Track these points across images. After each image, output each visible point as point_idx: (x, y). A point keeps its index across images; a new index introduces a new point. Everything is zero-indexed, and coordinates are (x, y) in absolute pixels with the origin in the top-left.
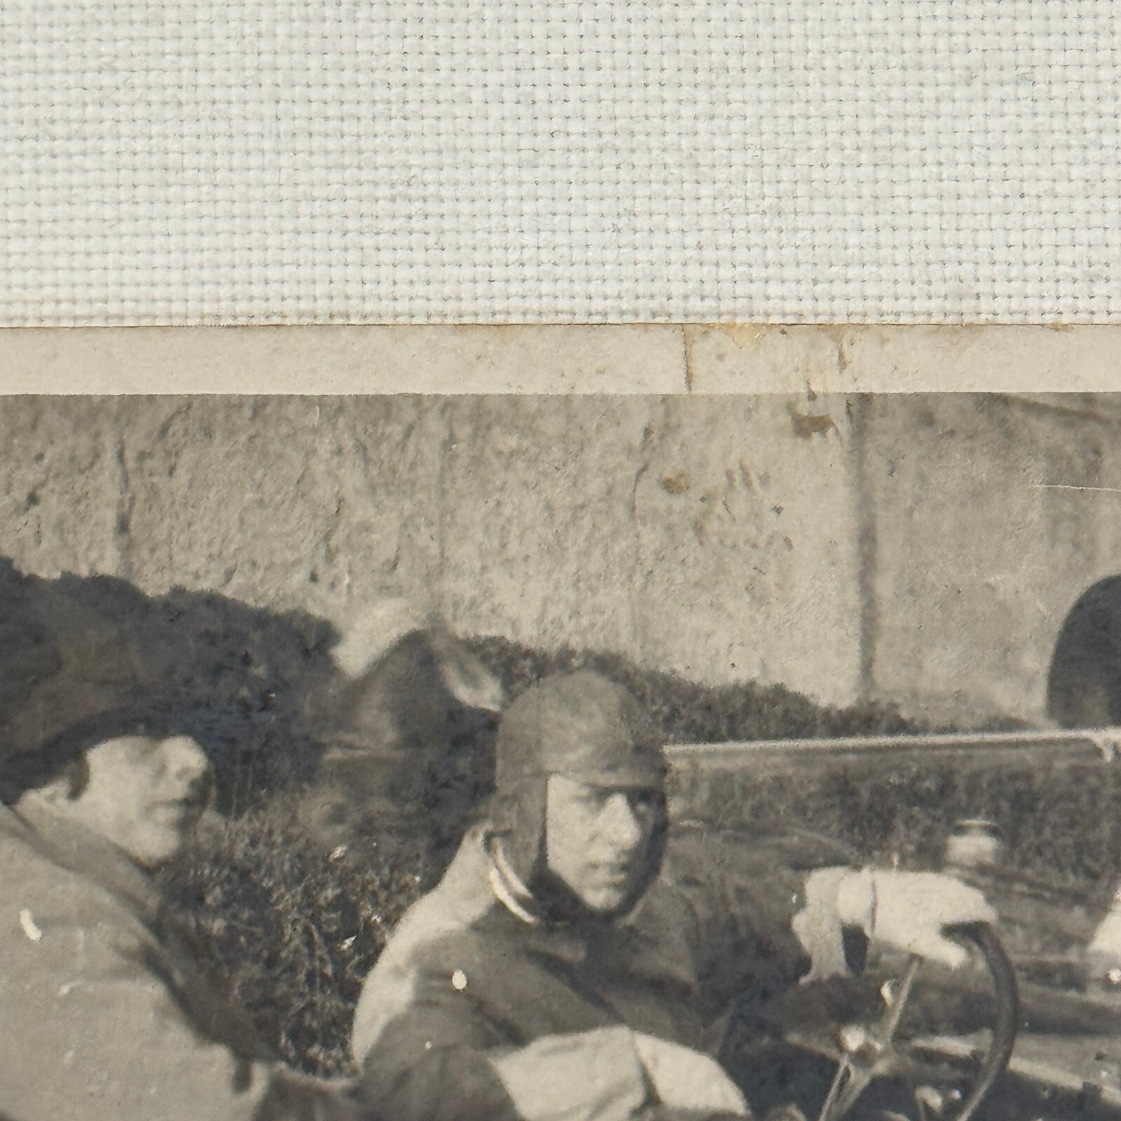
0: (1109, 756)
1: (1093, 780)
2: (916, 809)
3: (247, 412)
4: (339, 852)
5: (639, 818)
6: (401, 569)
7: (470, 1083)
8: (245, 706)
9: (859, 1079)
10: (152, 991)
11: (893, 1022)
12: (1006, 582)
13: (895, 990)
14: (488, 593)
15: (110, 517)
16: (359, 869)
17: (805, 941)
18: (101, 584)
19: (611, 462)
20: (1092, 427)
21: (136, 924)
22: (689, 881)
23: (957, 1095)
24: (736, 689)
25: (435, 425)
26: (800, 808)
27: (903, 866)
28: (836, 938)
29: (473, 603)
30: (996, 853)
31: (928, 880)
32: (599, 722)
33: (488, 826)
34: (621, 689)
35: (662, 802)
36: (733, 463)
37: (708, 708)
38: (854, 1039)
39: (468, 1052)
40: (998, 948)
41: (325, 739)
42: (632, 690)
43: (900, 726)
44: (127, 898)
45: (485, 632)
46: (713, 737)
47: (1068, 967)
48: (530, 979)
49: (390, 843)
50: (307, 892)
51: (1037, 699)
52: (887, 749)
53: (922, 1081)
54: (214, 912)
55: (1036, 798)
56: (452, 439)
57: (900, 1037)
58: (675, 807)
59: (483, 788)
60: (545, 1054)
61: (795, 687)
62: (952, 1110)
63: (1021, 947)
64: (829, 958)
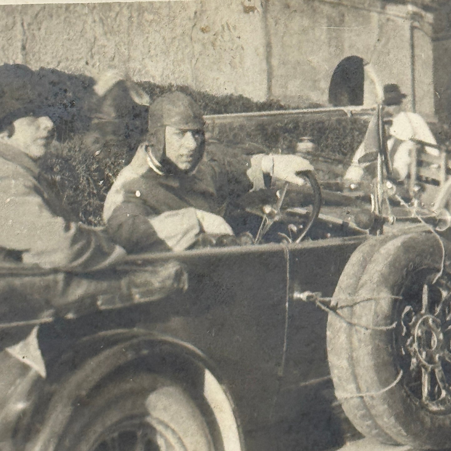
0: (349, 115)
1: (344, 123)
2: (286, 134)
3: (64, 9)
4: (97, 153)
5: (196, 139)
6: (116, 60)
7: (142, 227)
8: (65, 106)
9: (269, 222)
10: (36, 200)
11: (280, 204)
12: (315, 59)
13: (281, 193)
14: (145, 67)
15: (19, 44)
16: (104, 158)
17: (251, 178)
18: (17, 66)
19: (184, 23)
20: (341, 8)
21: (31, 178)
22: (213, 160)
23: (301, 227)
24: (226, 96)
25: (125, 12)
26: (249, 135)
27: (282, 153)
28: (261, 177)
29: (140, 71)
30: (313, 148)
31: (291, 157)
32: (182, 108)
33: (146, 143)
34: (189, 98)
35: (203, 134)
36: (224, 23)
37: (217, 103)
38: (268, 209)
39: (142, 217)
40: (315, 180)
41: (93, 116)
42: (193, 98)
43: (281, 107)
44: (28, 169)
45: (144, 80)
46: (220, 112)
47: (338, 183)
48: (161, 193)
49: (114, 150)
50: (87, 167)
51: (326, 97)
52: (275, 115)
53: (290, 222)
54: (57, 174)
55: (326, 129)
56: (131, 17)
57: (283, 209)
58: (207, 135)
59: (144, 131)
60: (166, 217)
61: (246, 95)
62: (300, 231)
63: (321, 178)
64: (259, 183)
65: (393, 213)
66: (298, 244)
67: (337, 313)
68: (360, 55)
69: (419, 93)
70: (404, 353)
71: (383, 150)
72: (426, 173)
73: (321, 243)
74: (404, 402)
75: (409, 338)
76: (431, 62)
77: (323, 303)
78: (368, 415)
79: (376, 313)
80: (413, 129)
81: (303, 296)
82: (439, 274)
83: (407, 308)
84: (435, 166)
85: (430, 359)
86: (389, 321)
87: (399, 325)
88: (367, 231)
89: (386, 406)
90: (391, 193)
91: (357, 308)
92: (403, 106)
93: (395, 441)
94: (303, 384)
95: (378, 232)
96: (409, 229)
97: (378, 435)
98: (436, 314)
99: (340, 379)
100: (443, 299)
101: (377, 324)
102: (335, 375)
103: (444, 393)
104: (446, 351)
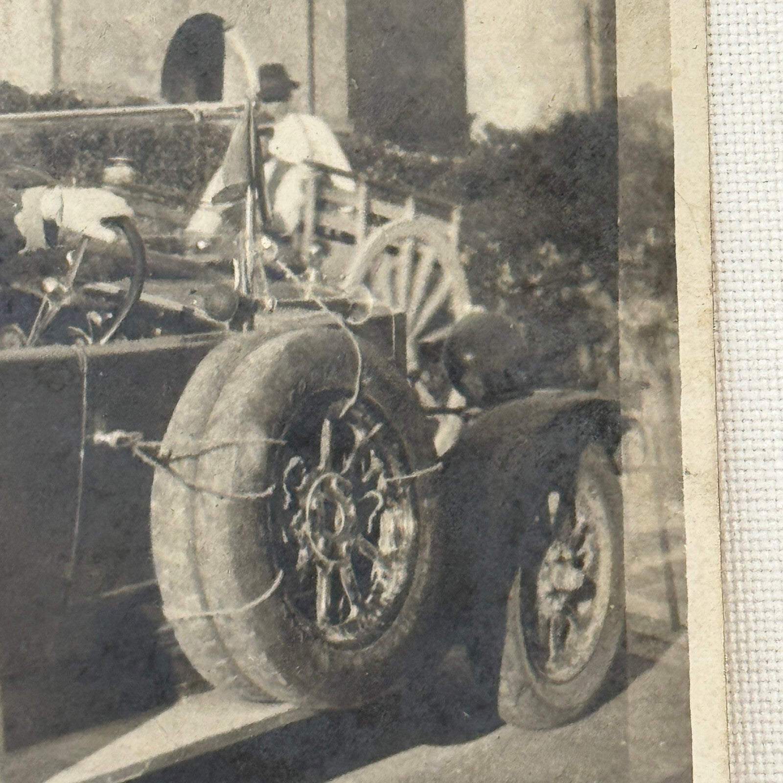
0: (197, 119)
1: (187, 133)
2: (86, 152)
9: (54, 308)
11: (73, 274)
13: (74, 256)
17: (22, 230)
23: (110, 316)
26: (18, 153)
27: (78, 185)
28: (41, 226)
30: (132, 176)
31: (93, 192)
38: (50, 285)
40: (136, 233)
43: (76, 104)
47: (174, 240)
51: (155, 87)
52: (66, 118)
53: (90, 309)
55: (155, 143)
57: (77, 283)
61: (15, 82)
62: (107, 324)
63: (147, 230)
64: (36, 239)
65: (273, 293)
66: (104, 346)
67: (171, 471)
68: (217, 13)
69: (321, 78)
70: (286, 540)
71: (256, 180)
72: (330, 221)
73: (144, 345)
74: (284, 626)
75: (296, 512)
76: (344, 26)
77: (148, 451)
78: (221, 650)
79: (238, 469)
80: (310, 144)
81: (111, 438)
82: (352, 401)
83: (294, 461)
84: (348, 209)
85: (332, 551)
86: (260, 484)
87: (279, 491)
88: (226, 324)
89: (253, 634)
90: (270, 257)
91: (206, 461)
92: (293, 102)
93: (265, 694)
94: (107, 594)
95: (245, 326)
96: (300, 321)
97: (238, 685)
98: (344, 471)
99: (172, 585)
100: (357, 444)
101: (239, 489)
102: (165, 579)
103: (354, 611)
104: (360, 538)
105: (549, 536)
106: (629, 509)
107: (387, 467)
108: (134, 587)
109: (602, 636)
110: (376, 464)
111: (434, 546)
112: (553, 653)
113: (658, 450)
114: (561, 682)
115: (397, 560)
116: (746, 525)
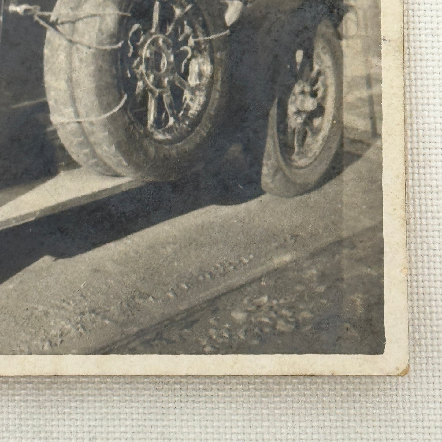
67: (57, 30)
70: (129, 75)
74: (127, 129)
75: (136, 58)
77: (42, 17)
78: (86, 143)
79: (100, 30)
81: (20, 9)
83: (136, 26)
85: (158, 83)
86: (115, 40)
87: (125, 45)
89: (107, 133)
91: (80, 25)
93: (114, 171)
94: (15, 106)
97: (97, 165)
98: (167, 34)
99: (56, 101)
100: (176, 18)
101: (100, 43)
102: (52, 98)
103: (171, 121)
104: (177, 75)
105: (296, 77)
106: (347, 61)
107: (194, 31)
108: (32, 102)
109: (328, 139)
110: (188, 30)
111: (223, 82)
112: (296, 150)
113: (366, 25)
114: (301, 168)
115: (199, 90)
116: (419, 76)
